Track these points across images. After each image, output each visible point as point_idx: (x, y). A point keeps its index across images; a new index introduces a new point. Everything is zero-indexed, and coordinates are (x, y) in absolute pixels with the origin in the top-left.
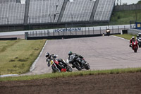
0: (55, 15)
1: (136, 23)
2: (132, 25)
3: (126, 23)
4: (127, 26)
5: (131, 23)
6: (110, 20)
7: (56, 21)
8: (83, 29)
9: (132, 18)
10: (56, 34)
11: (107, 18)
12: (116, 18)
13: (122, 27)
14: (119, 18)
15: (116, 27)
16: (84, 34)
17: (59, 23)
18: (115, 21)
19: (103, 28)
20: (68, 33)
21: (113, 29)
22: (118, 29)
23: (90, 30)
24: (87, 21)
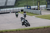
3: (22, 6)
4: (23, 8)
5: (25, 6)
6: (15, 5)
8: (2, 10)
9: (25, 4)
11: (13, 4)
12: (18, 4)
13: (21, 8)
15: (17, 8)
21: (16, 10)
22: (19, 9)
23: (5, 10)
24: (4, 6)
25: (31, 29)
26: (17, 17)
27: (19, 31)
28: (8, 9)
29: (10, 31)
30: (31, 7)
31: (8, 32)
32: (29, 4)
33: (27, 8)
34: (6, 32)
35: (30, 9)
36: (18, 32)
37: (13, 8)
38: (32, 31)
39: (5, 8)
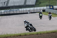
0: (5, 3)
1: (50, 6)
2: (48, 7)
3: (44, 6)
4: (45, 8)
5: (47, 6)
6: (36, 4)
7: (5, 6)
8: (20, 9)
9: (47, 3)
10: (6, 13)
11: (34, 3)
12: (39, 3)
13: (42, 8)
14: (40, 3)
15: (38, 8)
16: (21, 12)
17: (7, 7)
18: (38, 5)
19: (32, 9)
20: (12, 12)
21: (37, 9)
22: (40, 9)
23: (24, 10)
24: (23, 5)
25: (53, 32)
26: (41, 19)
27: (41, 34)
28: (28, 9)
29: (30, 35)
30: (54, 6)
31: (27, 35)
32: (52, 3)
33: (49, 8)
34: (25, 35)
35: (53, 9)
36: (38, 35)
37: (34, 8)
38: (54, 34)
39: (24, 8)
